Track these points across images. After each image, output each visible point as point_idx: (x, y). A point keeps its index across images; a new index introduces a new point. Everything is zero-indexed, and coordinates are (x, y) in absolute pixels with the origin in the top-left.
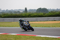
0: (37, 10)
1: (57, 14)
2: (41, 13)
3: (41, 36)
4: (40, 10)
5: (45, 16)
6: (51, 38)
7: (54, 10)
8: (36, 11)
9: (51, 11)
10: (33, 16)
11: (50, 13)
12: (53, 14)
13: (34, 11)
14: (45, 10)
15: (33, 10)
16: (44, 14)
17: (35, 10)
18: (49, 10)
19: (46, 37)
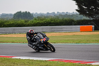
0: (15, 14)
1: (47, 22)
2: (22, 21)
3: (21, 58)
4: (19, 15)
5: (28, 26)
6: (37, 61)
7: (42, 15)
8: (12, 17)
9: (38, 17)
10: (8, 25)
11: (36, 19)
12: (41, 22)
13: (10, 17)
14: (27, 15)
15: (7, 15)
16: (26, 22)
17: (11, 15)
18: (35, 15)
19: (29, 60)
